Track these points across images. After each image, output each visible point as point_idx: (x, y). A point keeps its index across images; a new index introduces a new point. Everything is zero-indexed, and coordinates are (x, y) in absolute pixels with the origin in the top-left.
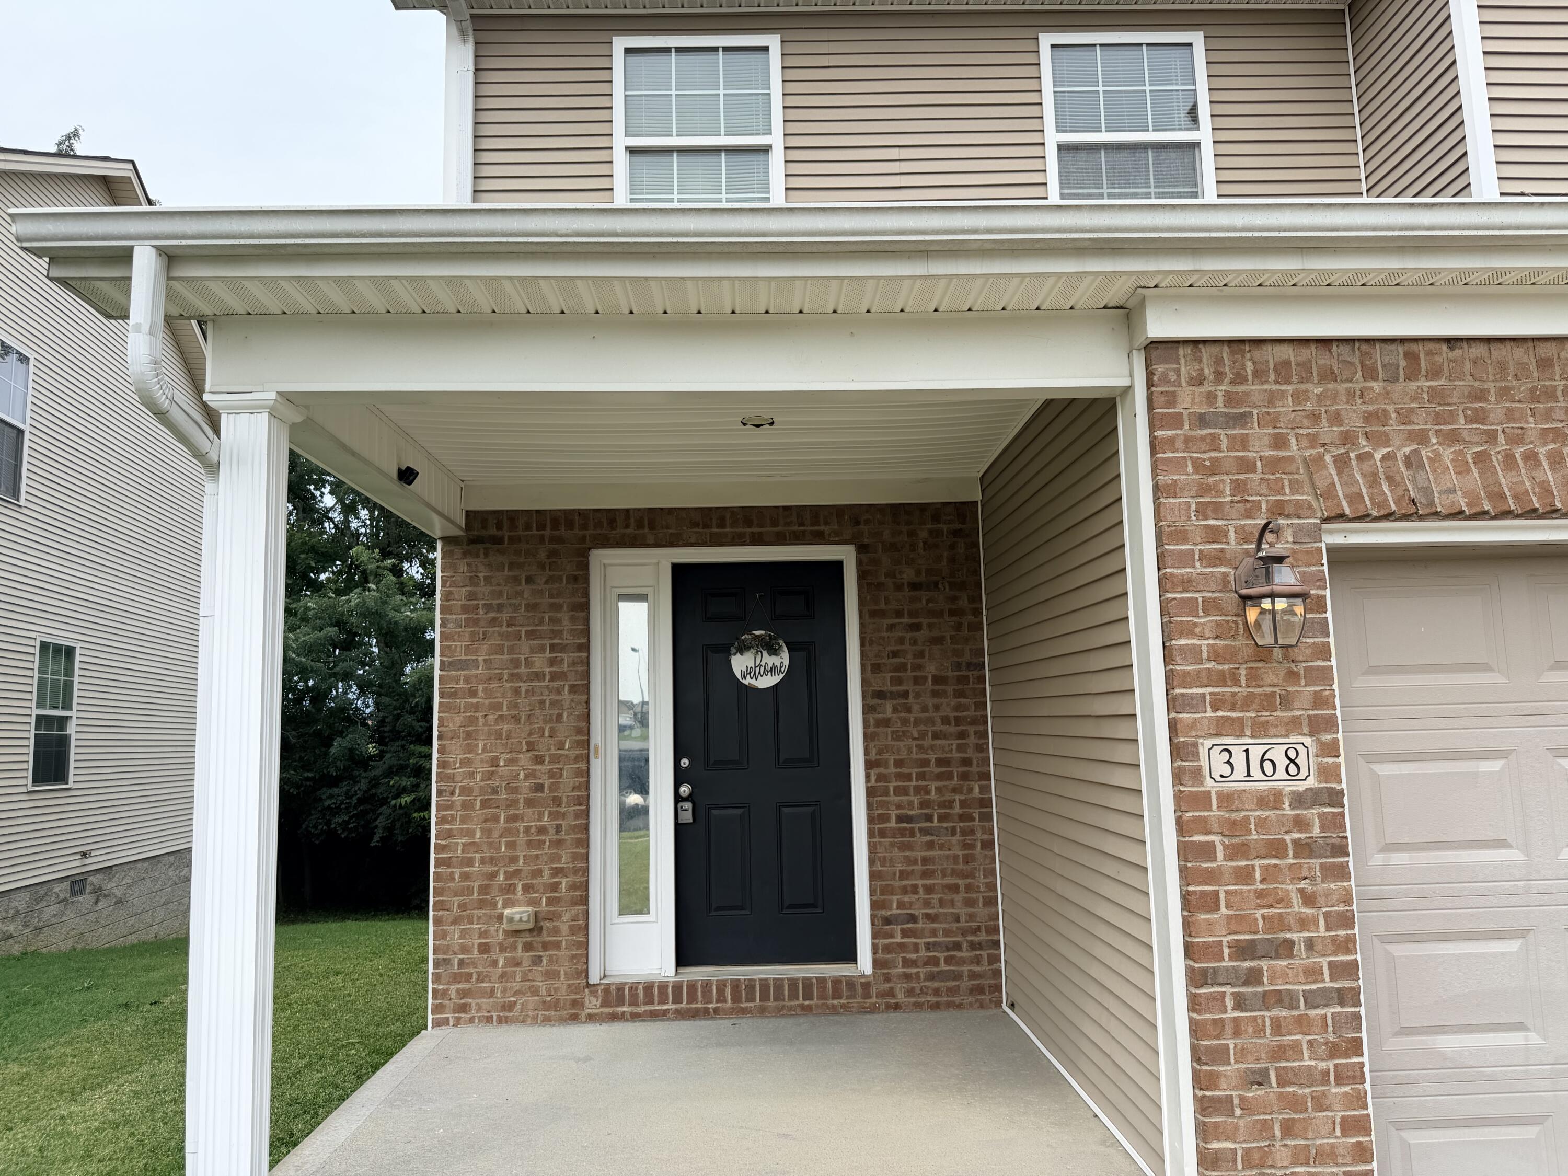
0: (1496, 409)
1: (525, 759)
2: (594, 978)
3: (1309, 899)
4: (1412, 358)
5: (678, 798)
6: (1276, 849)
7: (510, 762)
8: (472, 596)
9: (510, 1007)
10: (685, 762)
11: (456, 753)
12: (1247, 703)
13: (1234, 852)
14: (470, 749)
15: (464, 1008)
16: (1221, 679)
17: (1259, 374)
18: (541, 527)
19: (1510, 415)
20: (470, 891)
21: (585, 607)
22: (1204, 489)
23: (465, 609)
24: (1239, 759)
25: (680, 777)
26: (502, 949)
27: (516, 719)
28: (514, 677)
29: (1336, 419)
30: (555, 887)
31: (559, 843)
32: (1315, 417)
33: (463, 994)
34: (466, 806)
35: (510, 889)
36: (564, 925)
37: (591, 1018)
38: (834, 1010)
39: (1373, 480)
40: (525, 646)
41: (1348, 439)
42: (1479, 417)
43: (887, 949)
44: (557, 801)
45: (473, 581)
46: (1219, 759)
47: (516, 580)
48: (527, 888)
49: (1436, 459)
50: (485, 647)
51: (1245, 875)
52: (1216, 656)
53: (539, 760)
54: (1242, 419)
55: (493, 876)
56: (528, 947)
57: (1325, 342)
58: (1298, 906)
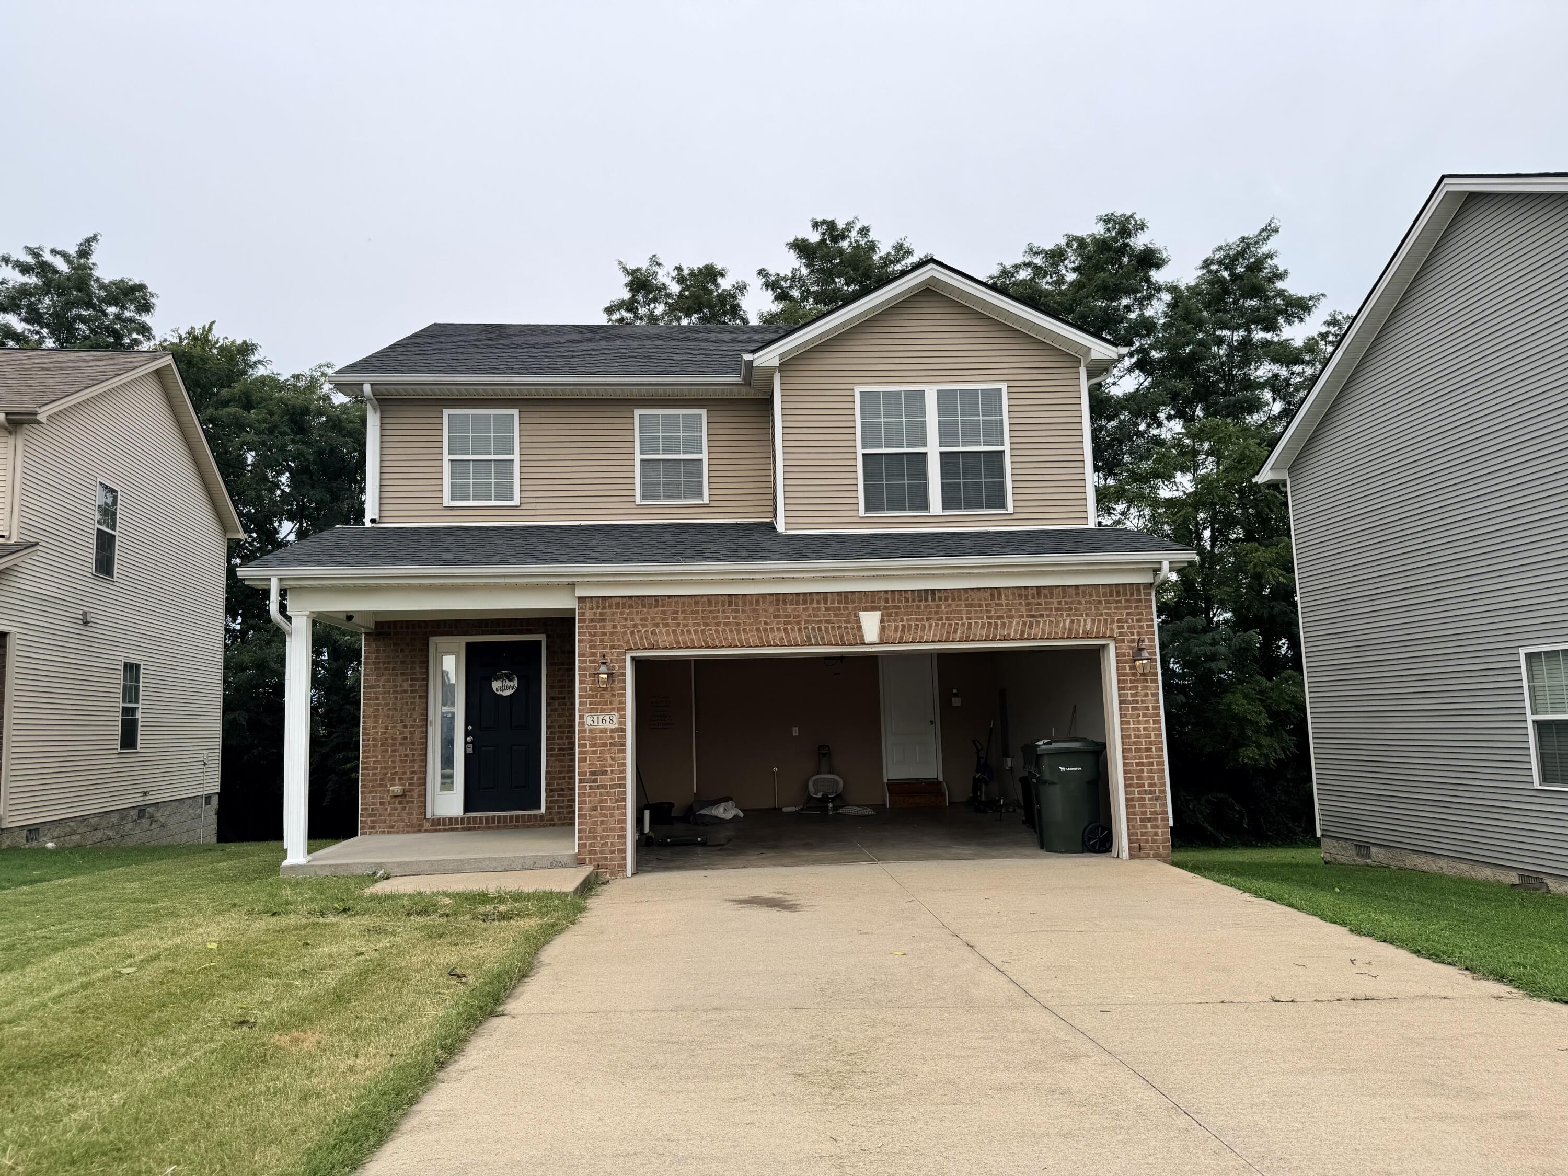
0: (681, 616)
1: (399, 726)
2: (429, 816)
3: (613, 759)
4: (657, 601)
5: (466, 743)
6: (605, 745)
7: (393, 727)
8: (377, 658)
9: (393, 827)
10: (470, 728)
11: (370, 724)
12: (599, 703)
13: (592, 746)
14: (376, 722)
15: (373, 828)
16: (592, 696)
17: (610, 607)
18: (407, 627)
19: (685, 618)
20: (376, 780)
21: (427, 662)
22: (591, 641)
23: (374, 663)
24: (596, 719)
25: (467, 733)
26: (390, 804)
27: (396, 709)
28: (395, 692)
29: (632, 620)
30: (412, 779)
31: (413, 761)
32: (626, 619)
33: (373, 822)
34: (375, 745)
35: (393, 779)
36: (415, 794)
37: (426, 831)
38: (528, 827)
39: (641, 638)
40: (400, 678)
41: (635, 626)
42: (675, 619)
43: (551, 802)
44: (413, 744)
45: (378, 651)
46: (590, 719)
47: (396, 651)
48: (400, 779)
49: (661, 632)
50: (383, 679)
51: (595, 752)
52: (591, 690)
53: (405, 727)
54: (604, 620)
55: (386, 774)
56: (400, 803)
57: (631, 597)
58: (610, 761)
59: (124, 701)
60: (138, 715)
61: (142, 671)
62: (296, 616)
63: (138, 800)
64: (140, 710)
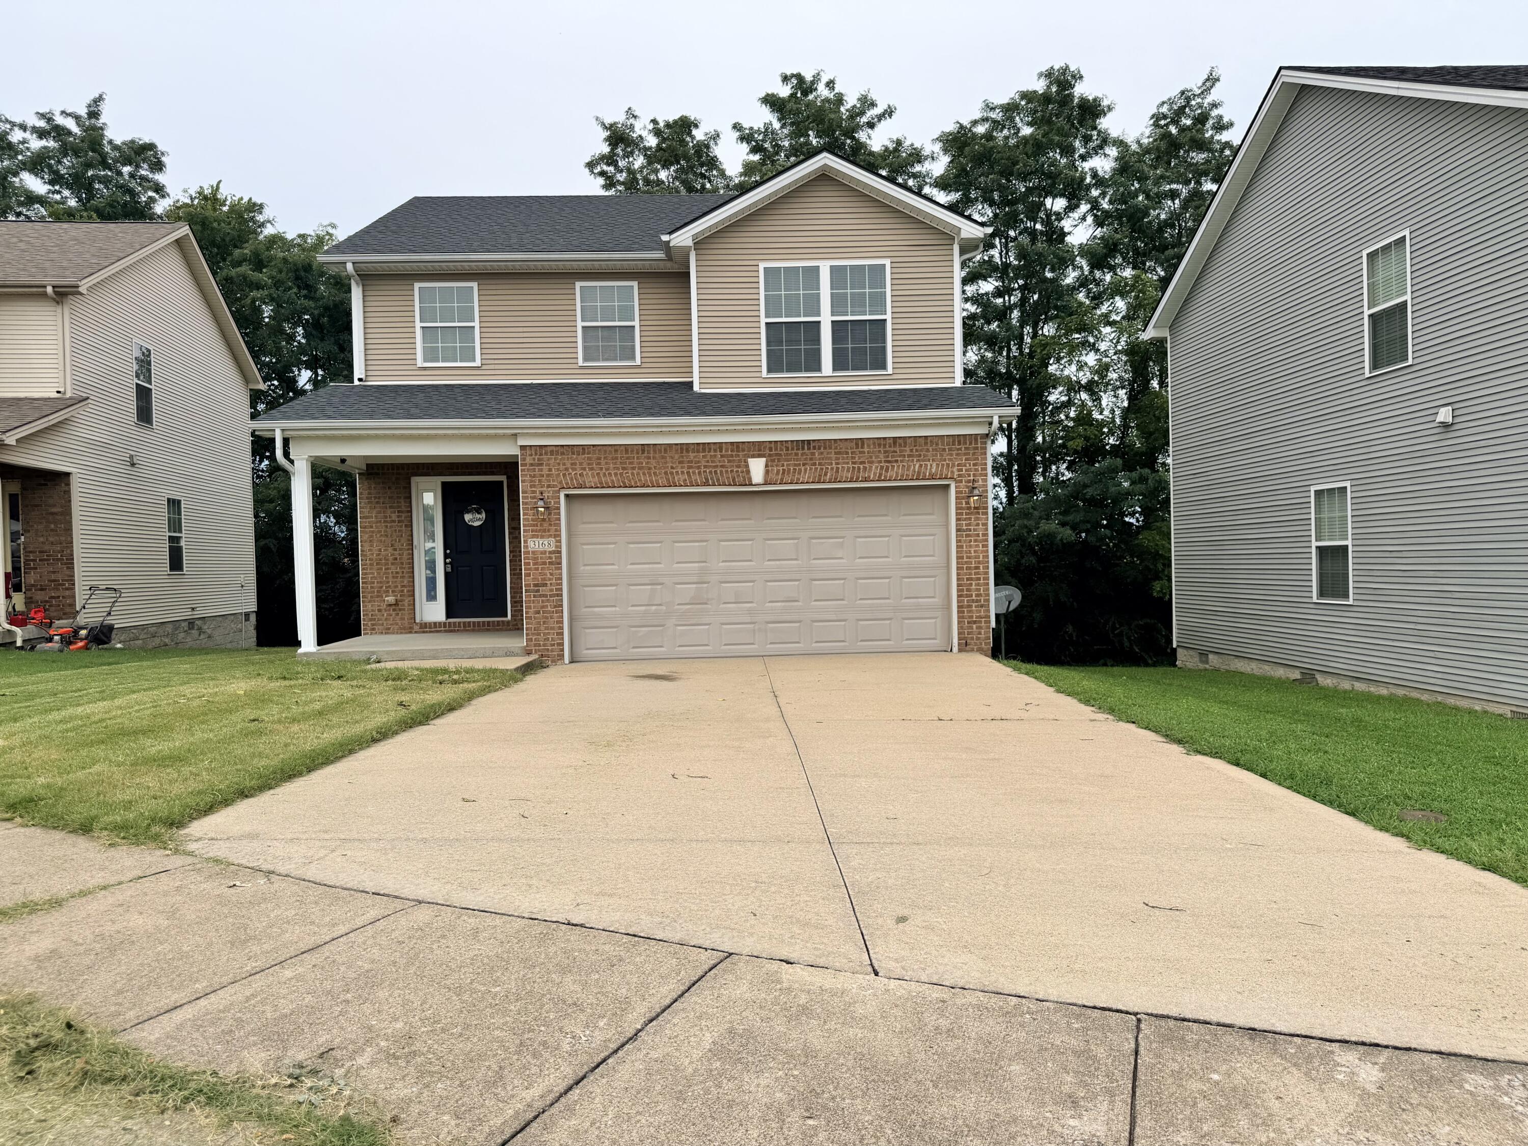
0: (603, 462)
1: (390, 549)
2: (418, 621)
3: (551, 574)
4: (583, 449)
5: (445, 563)
6: (545, 563)
7: (385, 550)
8: (369, 494)
9: (389, 629)
10: (448, 551)
11: (367, 548)
12: (540, 531)
13: (535, 564)
14: (372, 546)
15: (373, 629)
16: (534, 525)
17: (546, 454)
18: (393, 469)
19: (606, 463)
20: (374, 592)
21: (410, 497)
22: (531, 481)
23: (367, 498)
24: (537, 544)
25: (446, 556)
26: (386, 610)
27: (387, 536)
28: (385, 522)
29: (564, 464)
30: (402, 591)
31: (402, 577)
32: (559, 464)
33: (373, 625)
34: (371, 565)
35: (388, 591)
36: (406, 603)
37: (416, 632)
38: (497, 630)
39: (572, 479)
40: (389, 511)
41: (567, 469)
42: (599, 464)
43: (515, 611)
44: (402, 563)
45: (370, 488)
46: (532, 543)
47: (385, 488)
48: (393, 592)
49: (587, 474)
50: (375, 512)
51: (537, 569)
52: (533, 520)
53: (395, 550)
54: (541, 464)
55: (382, 587)
56: (394, 610)
57: (562, 446)
58: (548, 575)
59: (169, 531)
60: (183, 543)
61: (183, 506)
62: (298, 460)
63: (187, 614)
64: (184, 539)
